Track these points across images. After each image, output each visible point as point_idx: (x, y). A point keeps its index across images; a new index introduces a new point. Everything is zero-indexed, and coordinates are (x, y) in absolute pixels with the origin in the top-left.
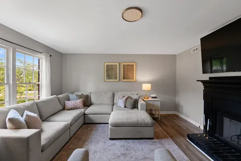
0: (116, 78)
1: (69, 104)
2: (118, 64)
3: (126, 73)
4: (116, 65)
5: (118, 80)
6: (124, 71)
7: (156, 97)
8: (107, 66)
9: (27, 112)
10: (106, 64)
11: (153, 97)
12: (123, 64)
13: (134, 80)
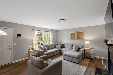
0: (74, 38)
1: (57, 46)
2: (75, 32)
3: (79, 36)
4: (74, 33)
5: (75, 39)
6: (78, 35)
7: (92, 48)
8: (71, 33)
9: (45, 47)
10: (70, 33)
11: (90, 48)
12: (77, 32)
13: (83, 39)
